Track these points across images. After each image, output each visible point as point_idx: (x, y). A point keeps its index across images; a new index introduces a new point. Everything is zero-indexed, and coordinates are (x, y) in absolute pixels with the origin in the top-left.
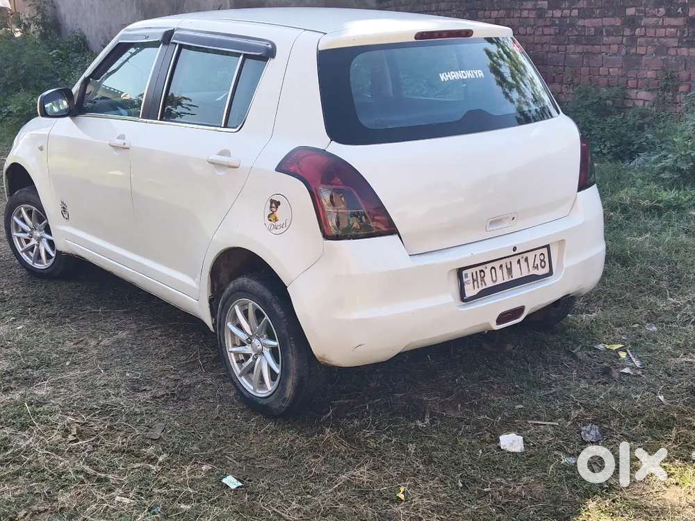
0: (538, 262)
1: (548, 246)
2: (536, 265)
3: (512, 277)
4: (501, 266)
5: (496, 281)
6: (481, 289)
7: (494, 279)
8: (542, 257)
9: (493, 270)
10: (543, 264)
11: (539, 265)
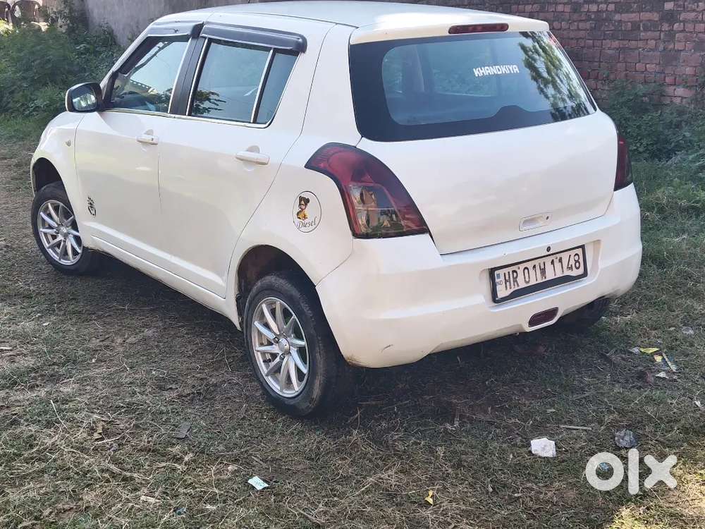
0: (572, 262)
2: (570, 266)
3: (545, 278)
4: (534, 266)
6: (513, 289)
7: (527, 280)
8: (577, 258)
9: (526, 271)
10: (577, 264)
11: (573, 266)
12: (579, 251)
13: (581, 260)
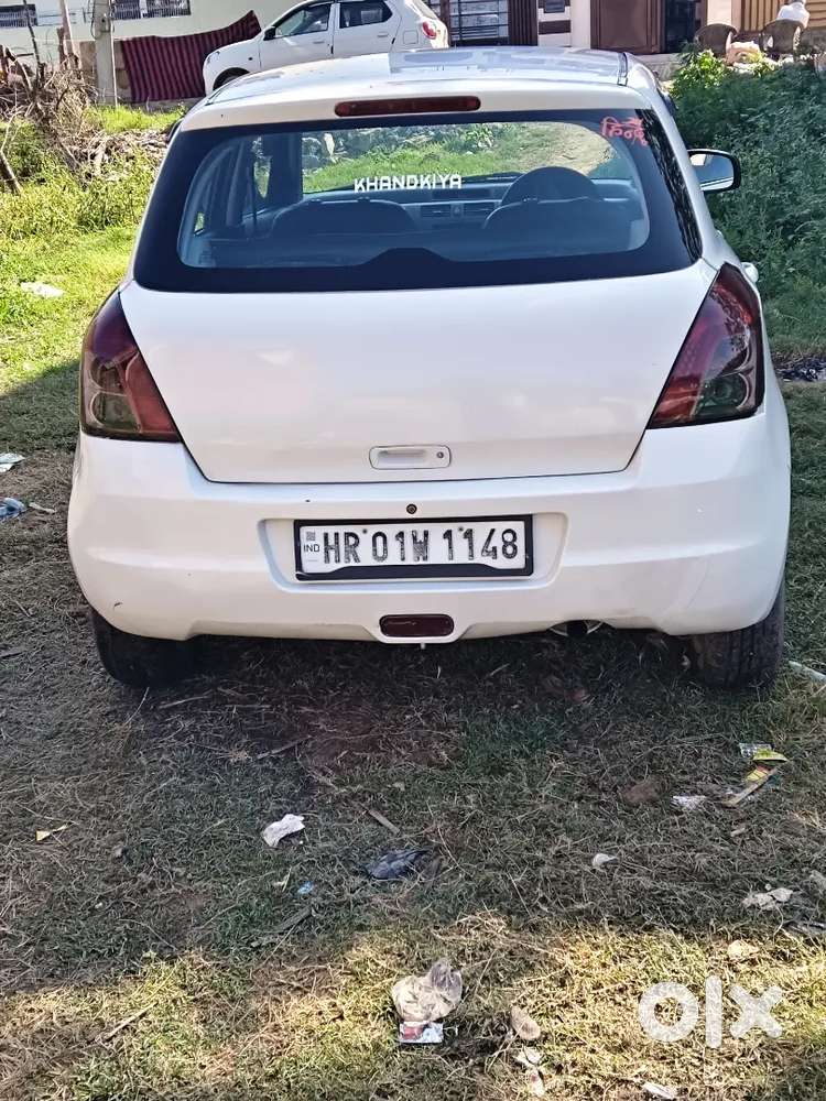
0: (497, 542)
1: (528, 520)
2: (490, 549)
3: (425, 558)
4: (401, 534)
5: (383, 558)
6: (342, 564)
7: (380, 553)
8: (509, 537)
9: (380, 540)
10: (510, 550)
11: (499, 551)
12: (519, 527)
13: (521, 543)
